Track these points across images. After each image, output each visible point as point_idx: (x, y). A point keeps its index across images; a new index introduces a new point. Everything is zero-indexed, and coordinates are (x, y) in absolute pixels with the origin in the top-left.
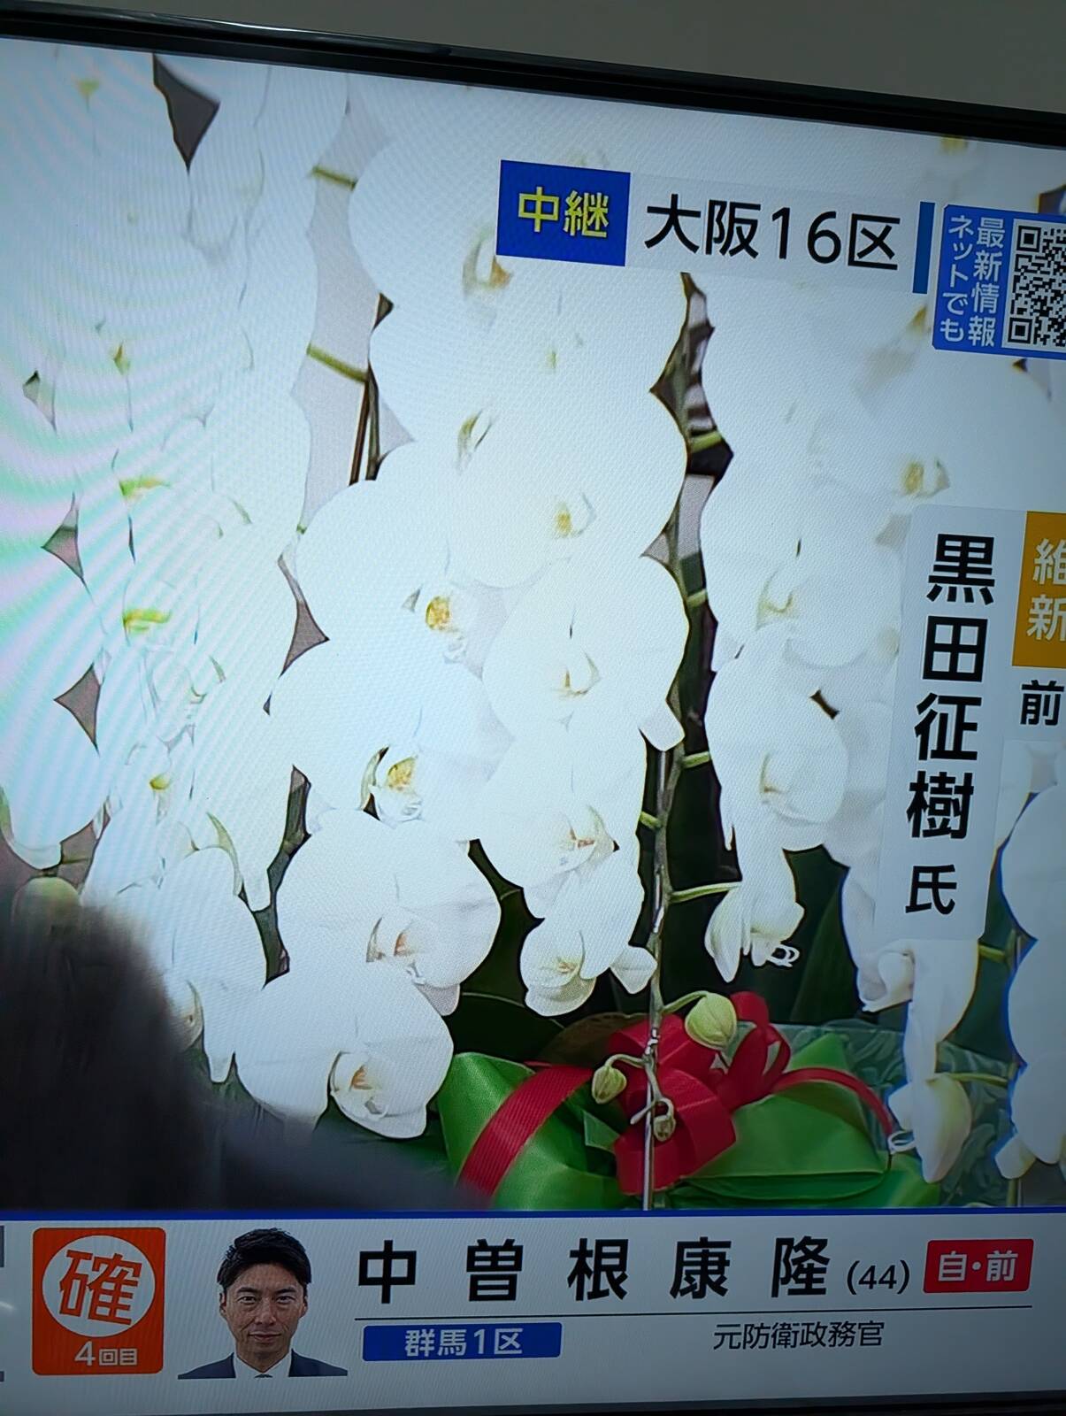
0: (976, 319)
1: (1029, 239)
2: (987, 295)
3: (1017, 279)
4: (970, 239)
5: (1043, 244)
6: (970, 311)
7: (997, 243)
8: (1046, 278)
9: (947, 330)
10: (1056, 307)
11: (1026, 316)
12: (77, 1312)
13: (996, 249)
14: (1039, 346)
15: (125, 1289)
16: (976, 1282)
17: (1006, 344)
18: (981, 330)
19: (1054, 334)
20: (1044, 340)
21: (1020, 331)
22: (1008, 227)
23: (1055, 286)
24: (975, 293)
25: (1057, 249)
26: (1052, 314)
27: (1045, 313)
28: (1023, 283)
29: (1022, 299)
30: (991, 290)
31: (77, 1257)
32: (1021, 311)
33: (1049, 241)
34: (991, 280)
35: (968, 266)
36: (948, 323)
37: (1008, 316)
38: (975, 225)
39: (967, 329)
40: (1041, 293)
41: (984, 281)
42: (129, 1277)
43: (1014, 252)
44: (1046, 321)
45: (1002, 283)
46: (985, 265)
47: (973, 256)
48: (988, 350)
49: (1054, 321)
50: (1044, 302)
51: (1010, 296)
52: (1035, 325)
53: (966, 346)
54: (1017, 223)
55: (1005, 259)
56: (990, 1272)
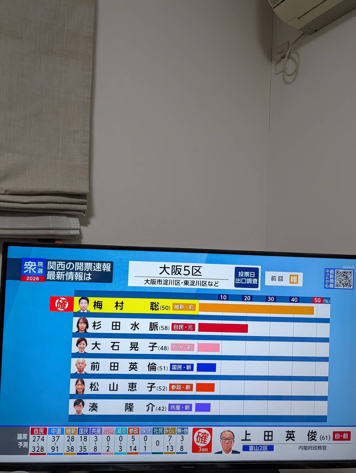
0: (330, 284)
1: (338, 272)
2: (332, 281)
3: (336, 278)
4: (329, 273)
5: (340, 273)
6: (329, 283)
7: (333, 273)
8: (341, 278)
9: (326, 286)
10: (342, 282)
11: (338, 283)
12: (199, 442)
13: (333, 274)
14: (340, 288)
15: (206, 438)
16: (341, 439)
17: (335, 287)
18: (331, 286)
19: (342, 286)
20: (341, 287)
21: (337, 285)
22: (334, 271)
23: (342, 279)
24: (330, 280)
25: (342, 273)
26: (342, 283)
27: (341, 283)
28: (337, 278)
29: (337, 281)
30: (333, 280)
31: (199, 433)
32: (337, 283)
33: (341, 272)
34: (332, 278)
35: (329, 277)
36: (326, 285)
37: (335, 283)
38: (329, 271)
39: (329, 286)
40: (340, 280)
41: (331, 279)
42: (207, 436)
43: (335, 274)
44: (341, 284)
45: (334, 279)
46: (331, 276)
47: (329, 275)
48: (333, 288)
49: (342, 284)
50: (341, 281)
51: (335, 281)
52: (339, 284)
53: (329, 288)
54: (336, 270)
55: (334, 275)
56: (344, 437)
